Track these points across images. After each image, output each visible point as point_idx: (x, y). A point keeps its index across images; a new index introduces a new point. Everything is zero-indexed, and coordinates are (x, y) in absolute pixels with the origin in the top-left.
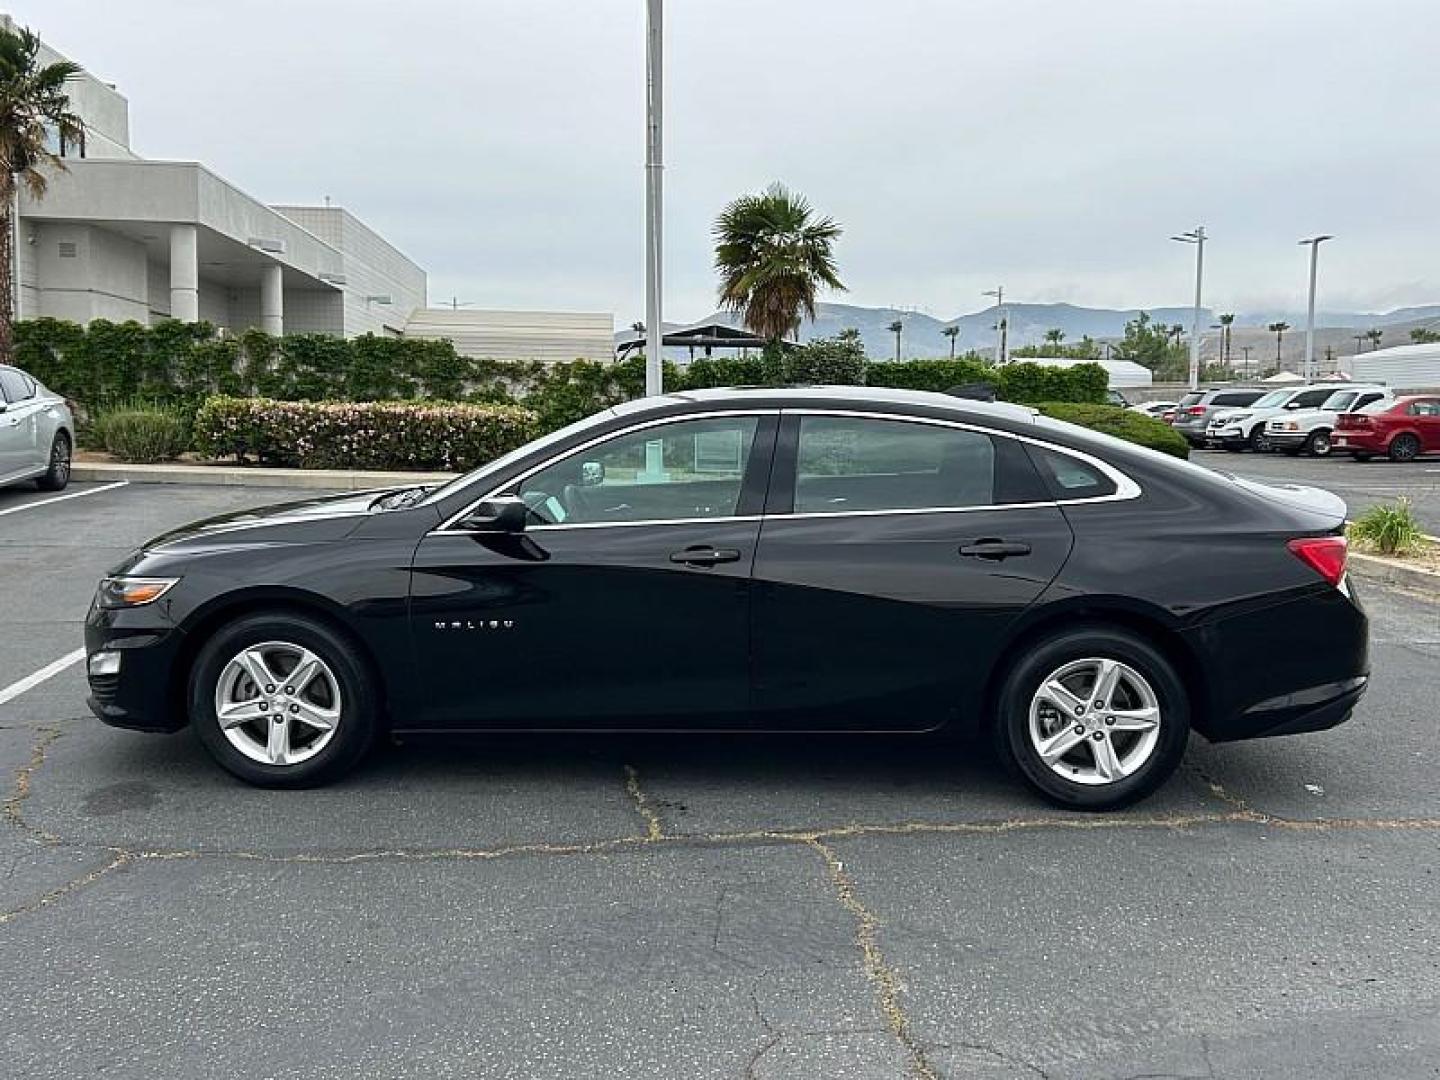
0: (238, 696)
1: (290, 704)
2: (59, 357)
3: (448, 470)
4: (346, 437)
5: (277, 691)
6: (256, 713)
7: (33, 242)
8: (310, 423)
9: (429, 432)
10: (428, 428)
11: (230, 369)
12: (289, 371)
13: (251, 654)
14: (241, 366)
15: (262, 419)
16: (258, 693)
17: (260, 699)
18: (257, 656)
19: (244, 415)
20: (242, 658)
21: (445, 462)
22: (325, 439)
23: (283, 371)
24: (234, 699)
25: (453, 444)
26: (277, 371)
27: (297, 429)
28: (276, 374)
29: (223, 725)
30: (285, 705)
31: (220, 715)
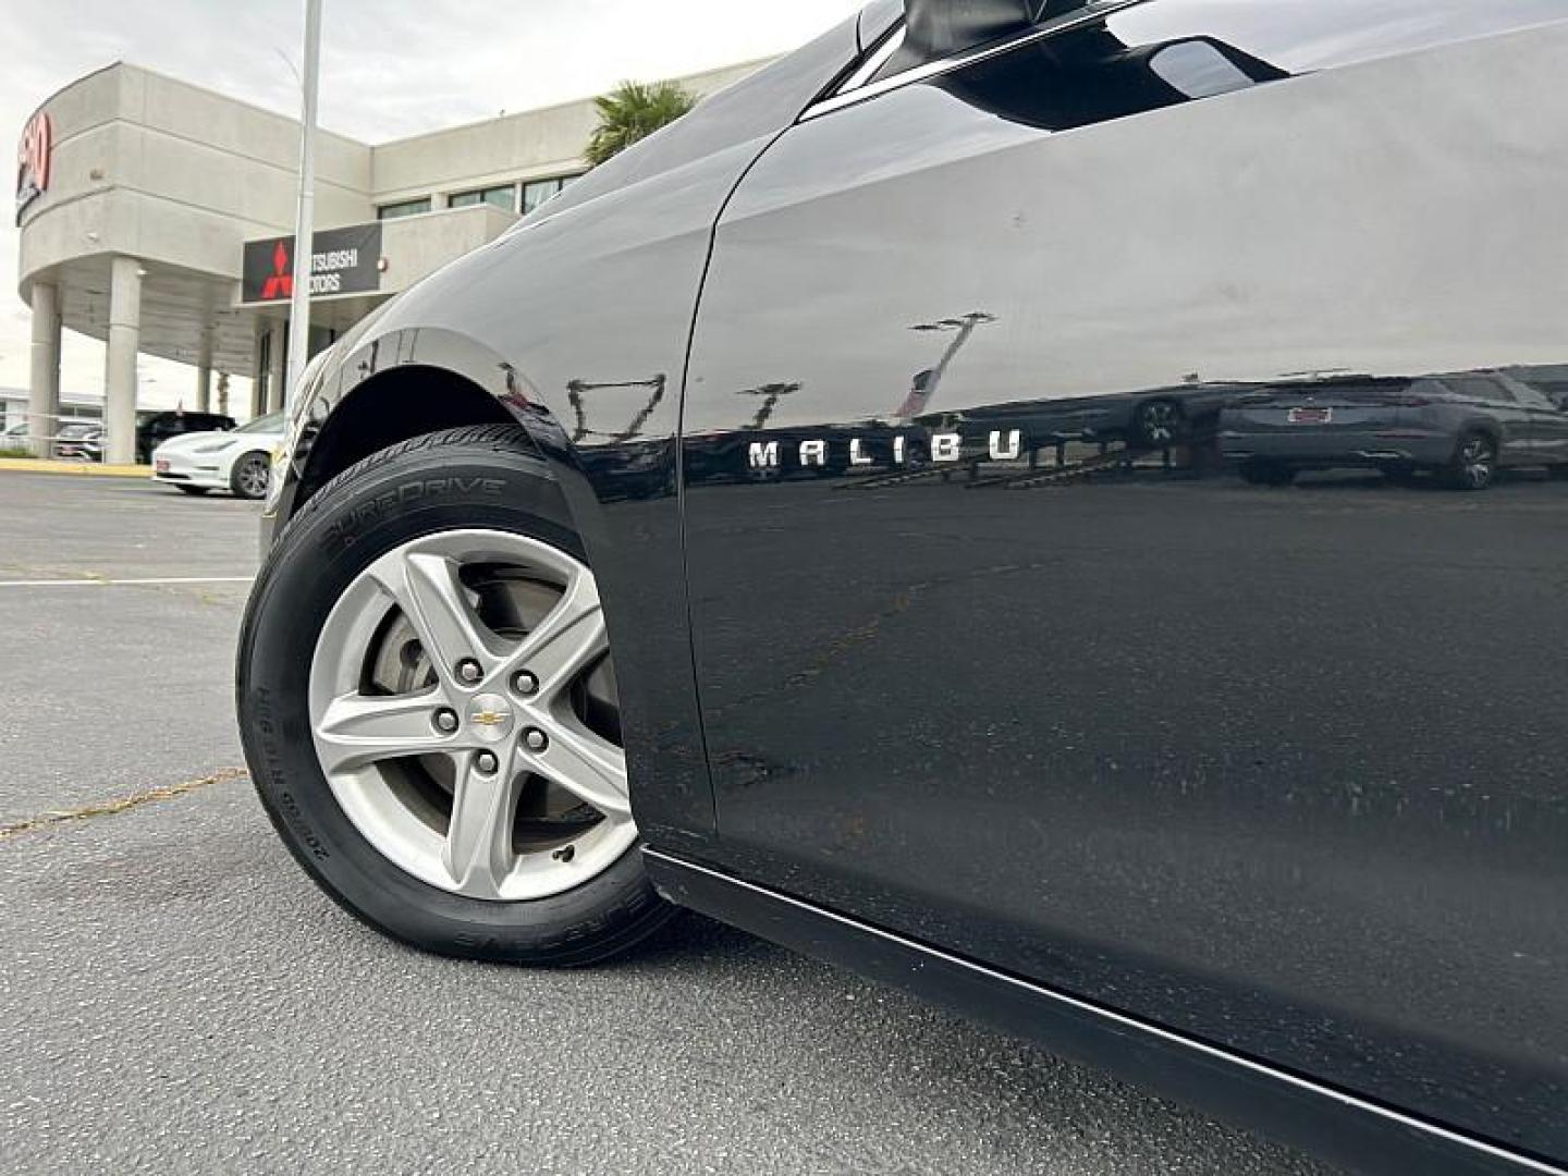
0: (380, 677)
1: (520, 725)
5: (486, 679)
6: (425, 740)
13: (417, 558)
16: (432, 680)
17: (435, 698)
18: (436, 569)
20: (390, 567)
24: (370, 687)
29: (327, 762)
30: (505, 724)
31: (319, 731)
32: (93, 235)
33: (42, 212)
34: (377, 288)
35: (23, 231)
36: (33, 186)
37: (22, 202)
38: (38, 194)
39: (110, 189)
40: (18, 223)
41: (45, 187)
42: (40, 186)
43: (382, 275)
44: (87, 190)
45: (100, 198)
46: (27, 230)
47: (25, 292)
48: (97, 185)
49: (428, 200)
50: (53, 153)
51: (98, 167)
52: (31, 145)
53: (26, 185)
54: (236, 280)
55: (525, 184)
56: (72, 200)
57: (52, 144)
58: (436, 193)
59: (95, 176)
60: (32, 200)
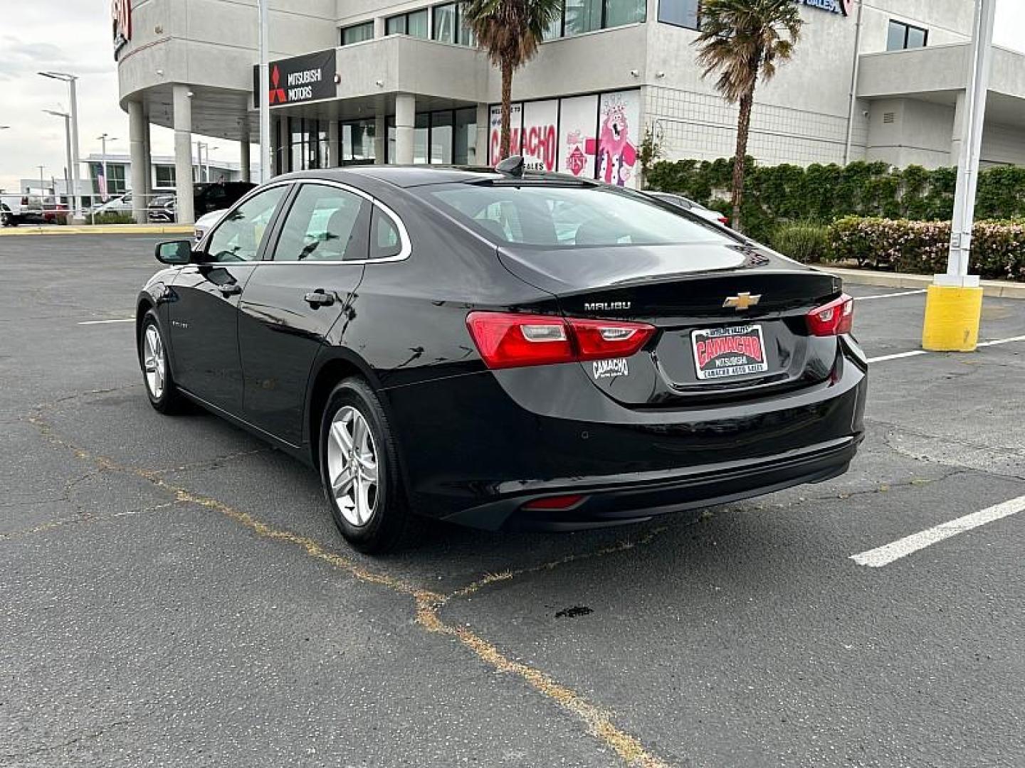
2: (788, 190)
3: (1010, 280)
4: (927, 248)
7: (866, 114)
8: (900, 237)
9: (994, 246)
10: (994, 243)
11: (893, 197)
12: (935, 197)
14: (901, 194)
15: (866, 233)
19: (855, 230)
21: (1007, 272)
22: (912, 249)
23: (930, 198)
25: (1015, 257)
26: (926, 198)
27: (891, 241)
28: (925, 201)
32: (160, 71)
33: (130, 55)
34: (335, 96)
35: (120, 64)
36: (122, 36)
37: (117, 47)
38: (126, 42)
39: (169, 39)
40: (116, 59)
41: (129, 38)
42: (126, 37)
43: (338, 87)
44: (155, 41)
45: (162, 45)
46: (122, 64)
47: (124, 105)
48: (160, 37)
49: (372, 22)
50: (132, 14)
51: (160, 25)
52: (119, 8)
53: (118, 35)
54: (251, 92)
55: (434, 8)
56: (146, 47)
57: (132, 7)
58: (377, 17)
59: (158, 31)
60: (122, 45)
